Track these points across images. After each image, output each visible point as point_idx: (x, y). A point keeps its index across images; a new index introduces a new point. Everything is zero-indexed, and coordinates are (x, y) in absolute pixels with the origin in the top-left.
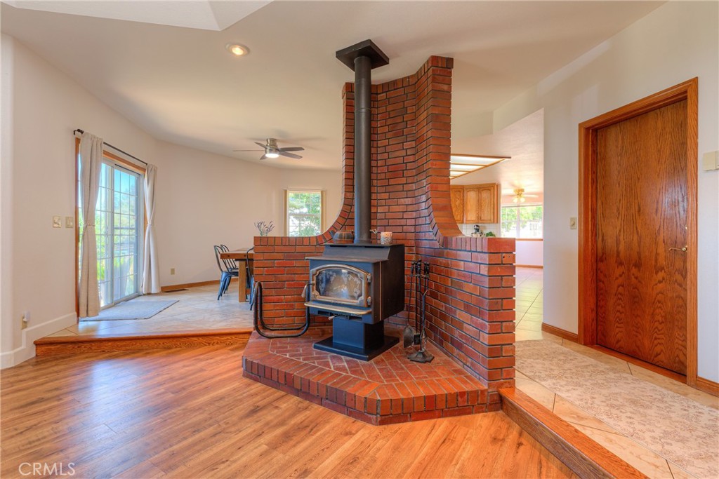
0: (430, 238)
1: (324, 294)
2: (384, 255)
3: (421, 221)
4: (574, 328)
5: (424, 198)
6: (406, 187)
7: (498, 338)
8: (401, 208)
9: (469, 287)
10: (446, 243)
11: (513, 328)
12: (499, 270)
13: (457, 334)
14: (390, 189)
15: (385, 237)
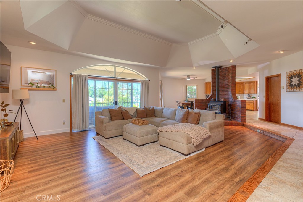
0: (231, 99)
1: (211, 109)
2: (223, 103)
3: (229, 96)
4: (264, 118)
5: (230, 92)
6: (226, 89)
7: (243, 115)
8: (225, 94)
9: (238, 108)
10: (234, 101)
11: (246, 114)
12: (243, 105)
13: (236, 116)
14: (222, 90)
15: (222, 100)
